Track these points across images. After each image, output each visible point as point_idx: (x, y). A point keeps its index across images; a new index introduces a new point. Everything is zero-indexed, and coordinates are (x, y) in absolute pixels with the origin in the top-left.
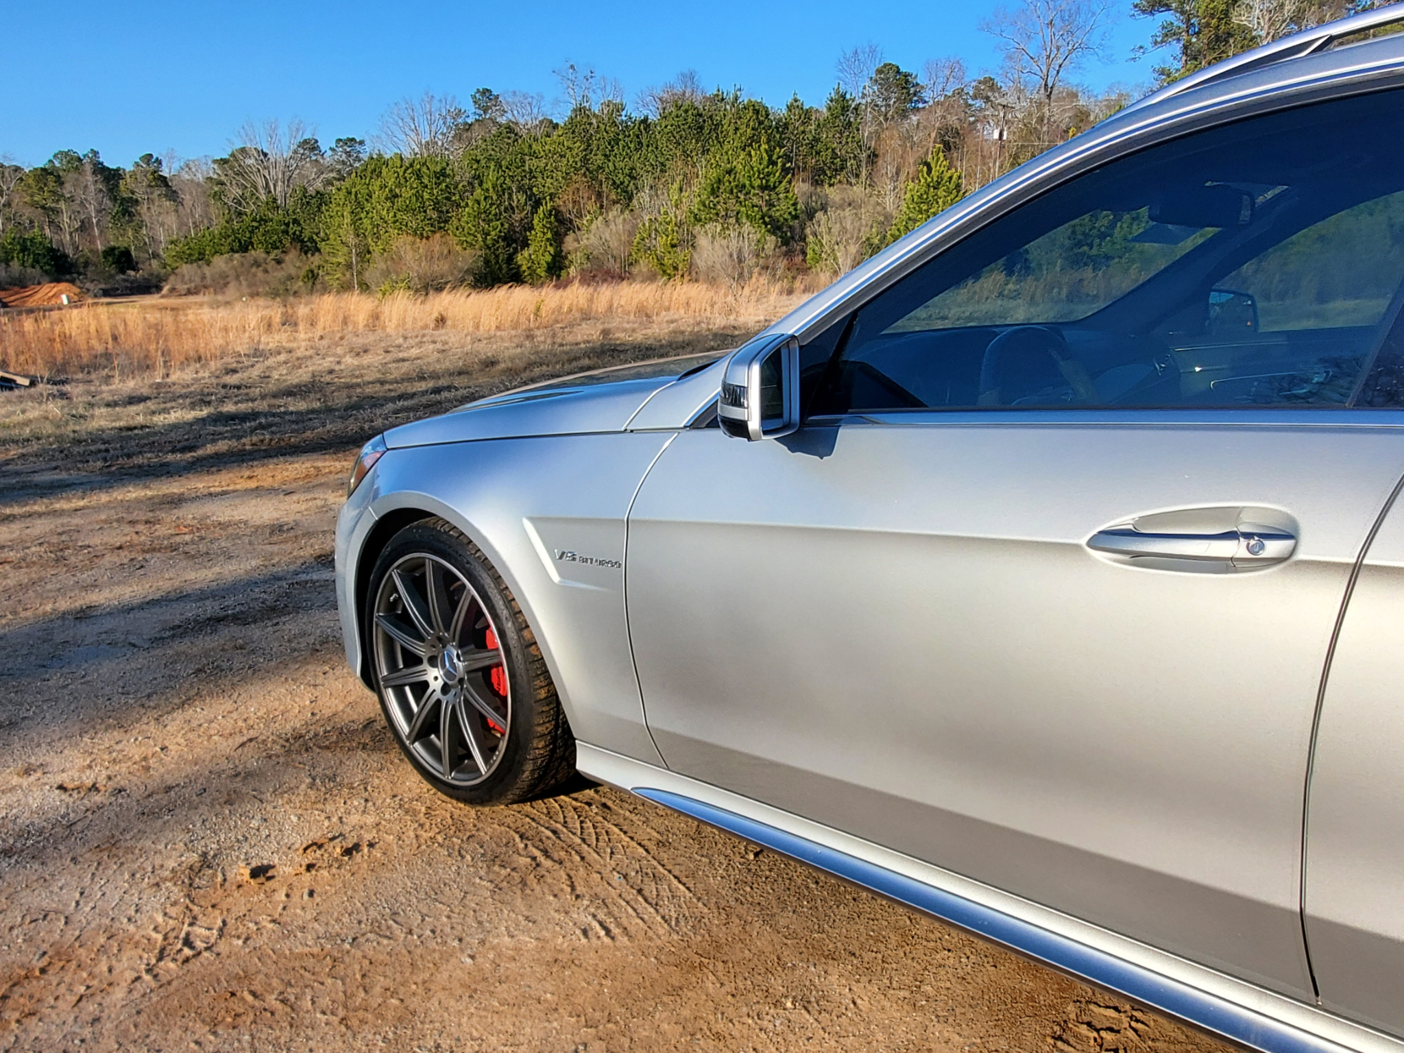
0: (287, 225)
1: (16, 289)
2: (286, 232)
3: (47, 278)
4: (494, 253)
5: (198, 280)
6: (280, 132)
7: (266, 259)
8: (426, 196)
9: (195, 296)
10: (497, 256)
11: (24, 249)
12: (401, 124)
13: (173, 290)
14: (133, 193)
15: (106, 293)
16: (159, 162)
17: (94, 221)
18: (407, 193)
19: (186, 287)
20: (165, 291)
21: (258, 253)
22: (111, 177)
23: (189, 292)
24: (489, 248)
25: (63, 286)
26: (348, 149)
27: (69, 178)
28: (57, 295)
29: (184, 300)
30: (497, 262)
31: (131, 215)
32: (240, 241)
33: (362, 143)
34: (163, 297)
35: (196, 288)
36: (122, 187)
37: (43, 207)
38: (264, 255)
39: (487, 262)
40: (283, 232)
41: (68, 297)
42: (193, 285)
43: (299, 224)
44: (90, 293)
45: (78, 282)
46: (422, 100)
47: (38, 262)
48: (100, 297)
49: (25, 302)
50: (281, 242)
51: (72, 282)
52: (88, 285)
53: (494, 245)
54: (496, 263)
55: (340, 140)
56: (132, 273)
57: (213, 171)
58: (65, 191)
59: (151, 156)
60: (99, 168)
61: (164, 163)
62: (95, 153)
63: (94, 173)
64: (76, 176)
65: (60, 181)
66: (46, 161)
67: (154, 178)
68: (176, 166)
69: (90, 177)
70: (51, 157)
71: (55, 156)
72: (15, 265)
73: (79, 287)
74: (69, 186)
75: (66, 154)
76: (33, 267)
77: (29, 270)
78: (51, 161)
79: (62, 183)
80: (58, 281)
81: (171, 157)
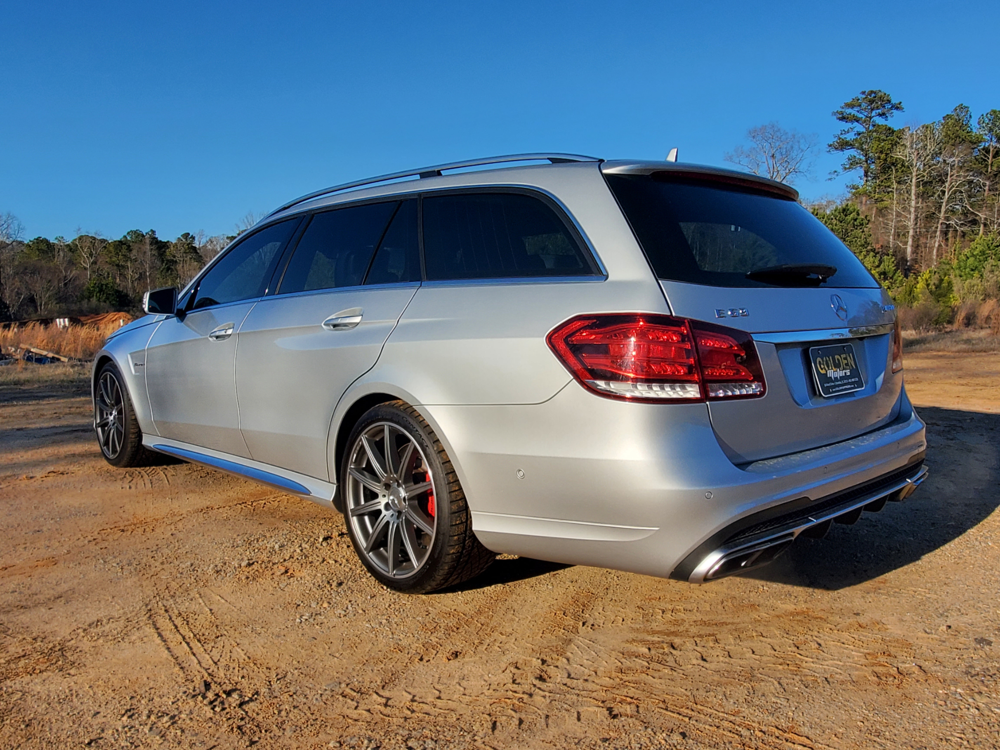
1: (93, 315)
3: (112, 309)
11: (101, 291)
14: (174, 257)
16: (193, 238)
17: (148, 273)
22: (161, 247)
25: (121, 314)
27: (135, 247)
28: (117, 320)
31: (171, 270)
36: (168, 253)
37: (118, 265)
41: (123, 321)
45: (131, 313)
47: (108, 299)
49: (97, 323)
51: (128, 312)
52: (137, 313)
57: (226, 244)
58: (132, 255)
59: (189, 234)
60: (155, 241)
61: (196, 239)
62: (153, 232)
63: (151, 244)
64: (140, 246)
65: (129, 249)
66: (122, 237)
67: (189, 248)
68: (204, 240)
69: (148, 247)
70: (126, 234)
71: (128, 233)
72: (94, 300)
73: (132, 315)
74: (134, 252)
75: (135, 232)
76: (105, 302)
77: (102, 304)
78: (125, 237)
79: (131, 250)
80: (119, 311)
81: (202, 235)
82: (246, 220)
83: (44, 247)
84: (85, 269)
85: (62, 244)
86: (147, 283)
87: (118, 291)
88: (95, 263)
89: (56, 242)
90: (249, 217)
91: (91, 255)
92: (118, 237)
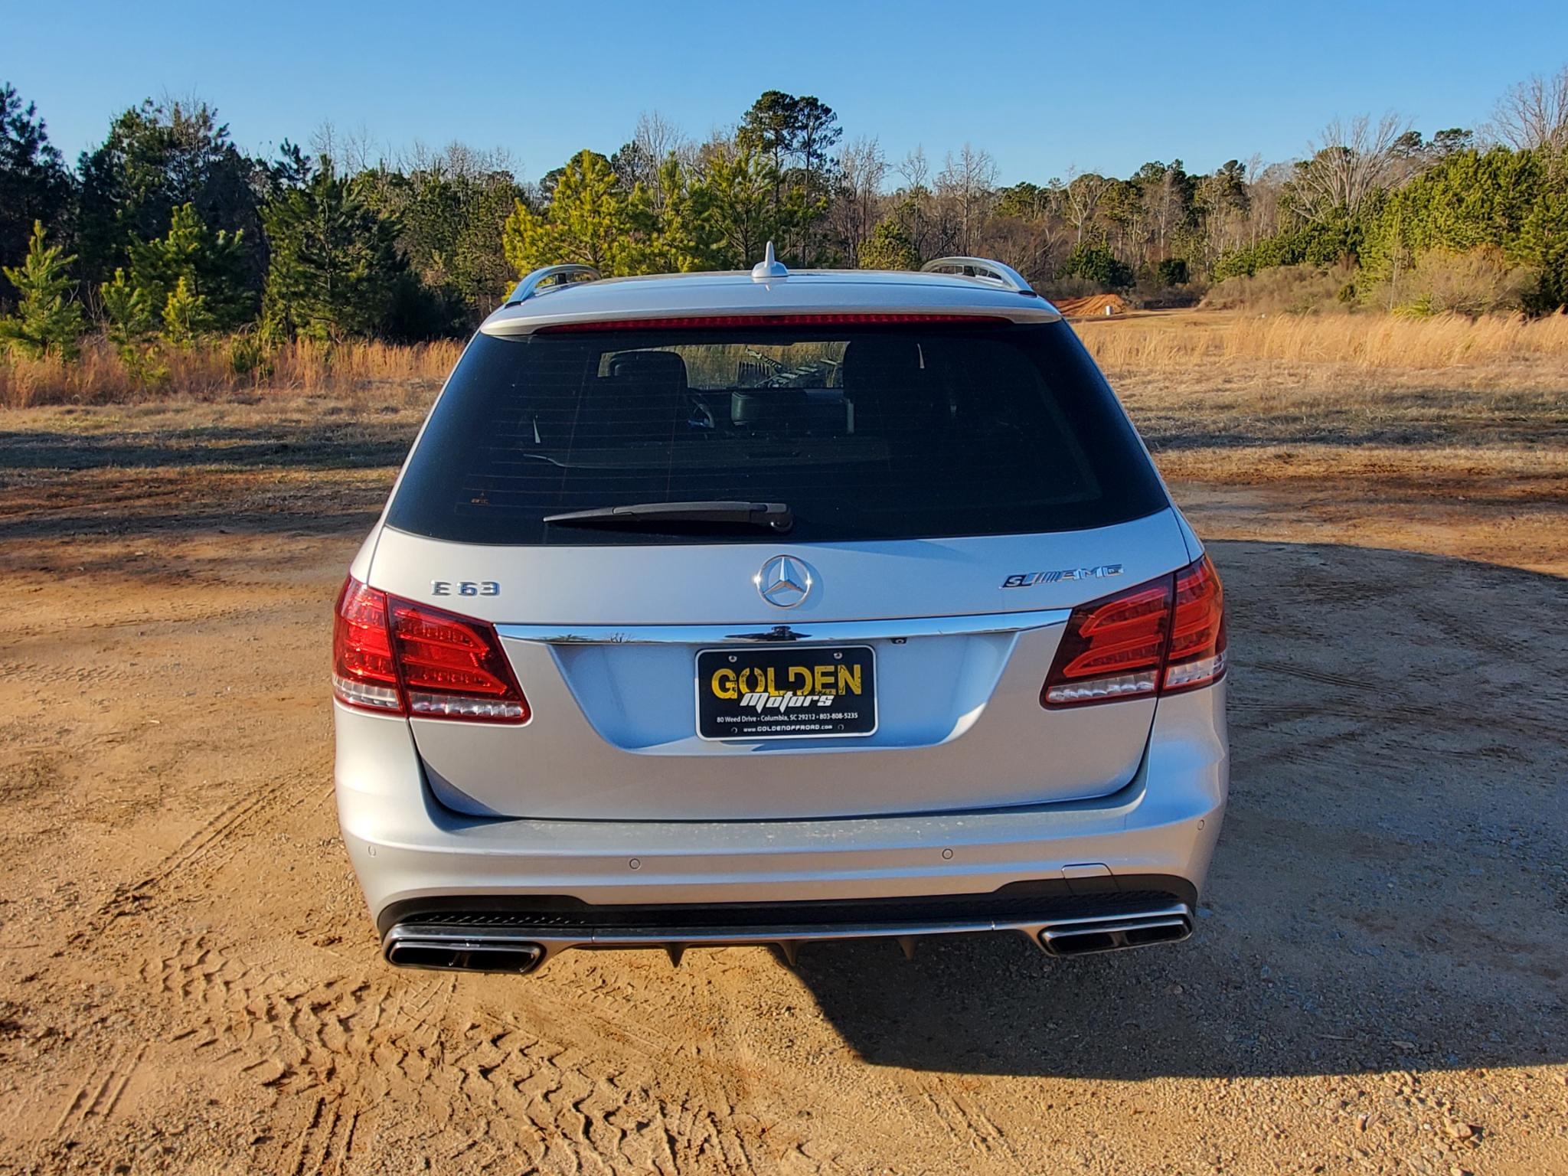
0: (1347, 234)
1: (1072, 299)
2: (1343, 242)
3: (1101, 290)
4: (1555, 270)
5: (1236, 294)
6: (1370, 129)
7: (1312, 272)
8: (1498, 199)
9: (1230, 311)
10: (1559, 275)
11: (1090, 261)
12: (1521, 109)
13: (1209, 304)
14: (1205, 202)
15: (1148, 306)
16: (1242, 168)
17: (1162, 232)
18: (1472, 197)
19: (1223, 300)
20: (1201, 305)
21: (1306, 266)
22: (1185, 185)
23: (1225, 307)
24: (1548, 263)
25: (1112, 297)
26: (1449, 143)
27: (1149, 189)
28: (1102, 307)
29: (1217, 314)
30: (1557, 282)
31: (1196, 224)
32: (1293, 252)
33: (1467, 134)
34: (1198, 311)
35: (1233, 302)
36: (1196, 197)
37: (1120, 220)
38: (1311, 268)
39: (1544, 281)
40: (1340, 242)
41: (1111, 308)
42: (1230, 299)
43: (1361, 234)
44: (1132, 305)
45: (1124, 296)
46: (1558, 76)
47: (1097, 274)
48: (1140, 309)
49: (1075, 312)
50: (1335, 253)
51: (1119, 294)
52: (1133, 297)
53: (1557, 260)
54: (1555, 283)
55: (1442, 133)
56: (1179, 285)
57: (1290, 176)
58: (1143, 203)
59: (1236, 162)
60: (1179, 177)
61: (1247, 170)
62: (1179, 163)
63: (1172, 185)
64: (1157, 188)
65: (1140, 194)
66: (1132, 174)
67: (1230, 187)
68: (1260, 171)
69: (1166, 188)
70: (1138, 170)
71: (1142, 169)
72: (1077, 276)
73: (1124, 299)
74: (1147, 198)
75: (1153, 166)
76: (1092, 278)
77: (1087, 281)
78: (1137, 174)
79: (1141, 196)
80: (1110, 293)
81: (1256, 162)
82: (1327, 133)
83: (1027, 196)
84: (1076, 228)
85: (1057, 190)
86: (1159, 248)
87: (1113, 262)
88: (1089, 218)
89: (1049, 187)
90: (1333, 127)
91: (1085, 206)
92: (1125, 176)
